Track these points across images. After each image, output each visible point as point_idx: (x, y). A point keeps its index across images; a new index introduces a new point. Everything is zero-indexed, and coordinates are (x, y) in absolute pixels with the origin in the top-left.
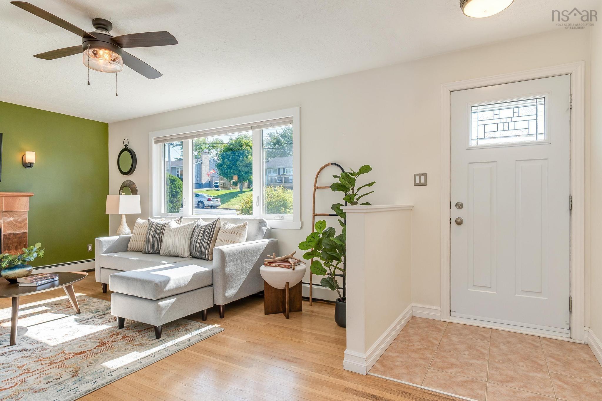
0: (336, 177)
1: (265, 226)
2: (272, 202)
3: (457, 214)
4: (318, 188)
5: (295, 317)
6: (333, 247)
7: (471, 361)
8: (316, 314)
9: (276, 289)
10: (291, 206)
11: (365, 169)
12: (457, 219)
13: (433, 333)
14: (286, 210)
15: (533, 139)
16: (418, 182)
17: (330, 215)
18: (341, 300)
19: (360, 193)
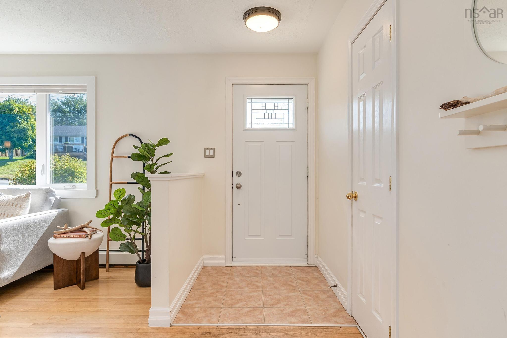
0: (136, 147)
1: (54, 196)
2: (57, 171)
3: (237, 180)
4: (115, 157)
5: (91, 287)
6: (134, 213)
7: (251, 294)
8: (114, 279)
9: (68, 260)
10: (80, 174)
11: (164, 142)
12: (237, 184)
13: (221, 277)
14: (74, 179)
15: (286, 126)
16: (208, 155)
17: (128, 183)
18: (141, 262)
19: (159, 163)
